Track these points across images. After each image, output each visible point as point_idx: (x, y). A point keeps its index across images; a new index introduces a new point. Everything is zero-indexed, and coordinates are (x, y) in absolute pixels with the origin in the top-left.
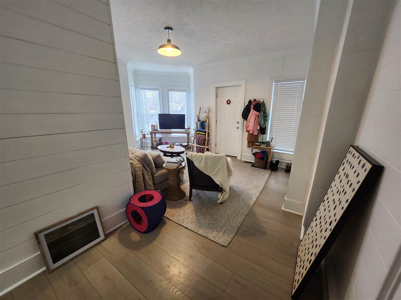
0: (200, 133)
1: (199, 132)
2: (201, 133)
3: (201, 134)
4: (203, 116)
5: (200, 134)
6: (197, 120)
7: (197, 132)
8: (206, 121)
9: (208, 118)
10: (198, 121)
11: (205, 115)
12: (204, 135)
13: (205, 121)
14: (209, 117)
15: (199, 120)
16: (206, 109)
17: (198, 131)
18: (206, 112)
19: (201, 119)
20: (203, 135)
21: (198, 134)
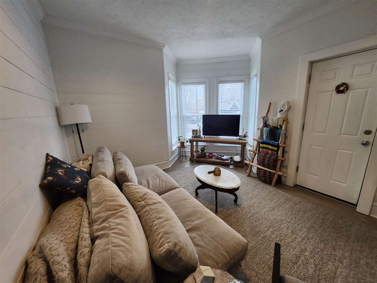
0: (268, 146)
1: (265, 146)
2: (270, 147)
3: (269, 149)
4: (275, 118)
5: (266, 148)
6: (262, 124)
7: (261, 145)
8: (281, 127)
9: (285, 122)
10: (264, 127)
11: (279, 115)
12: (275, 150)
13: (279, 127)
14: (287, 119)
15: (266, 125)
16: (283, 105)
17: (262, 143)
18: (282, 110)
19: (270, 122)
20: (272, 150)
21: (263, 148)
